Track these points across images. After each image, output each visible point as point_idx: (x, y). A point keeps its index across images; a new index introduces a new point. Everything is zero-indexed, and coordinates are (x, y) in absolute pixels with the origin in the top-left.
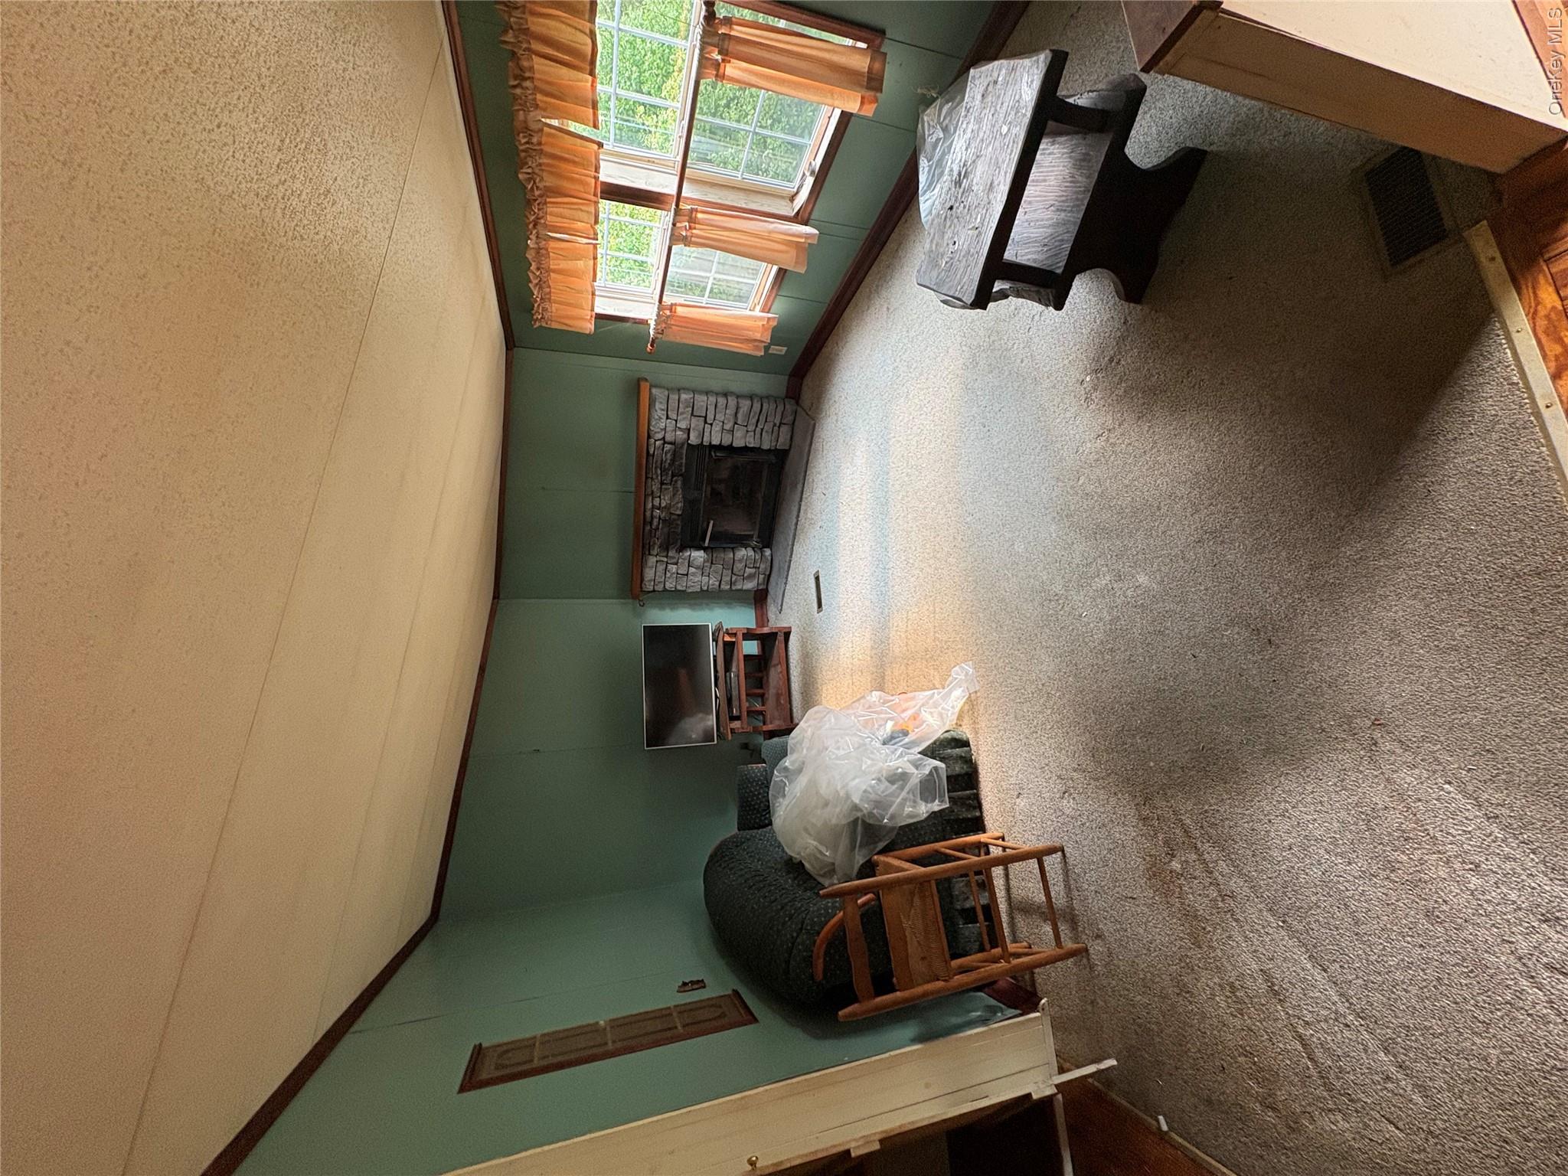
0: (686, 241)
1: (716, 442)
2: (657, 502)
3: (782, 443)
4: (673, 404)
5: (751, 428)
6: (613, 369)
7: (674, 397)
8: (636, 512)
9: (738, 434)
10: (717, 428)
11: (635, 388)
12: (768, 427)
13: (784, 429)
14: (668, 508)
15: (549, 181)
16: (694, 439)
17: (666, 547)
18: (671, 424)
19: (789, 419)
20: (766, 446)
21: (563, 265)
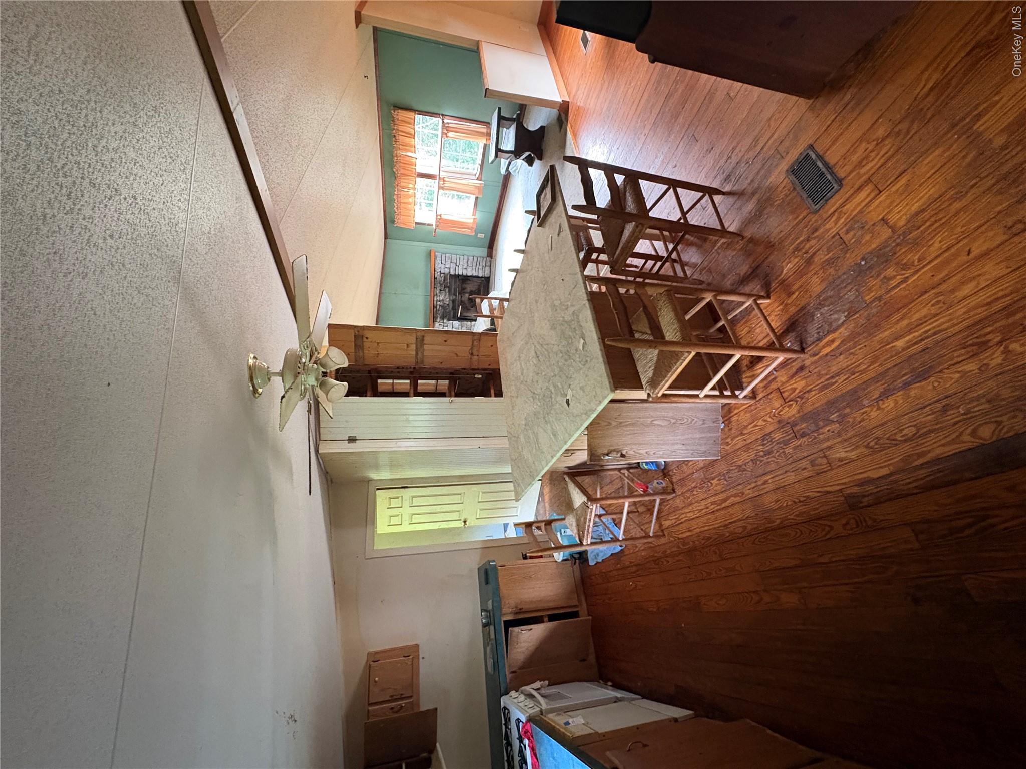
0: (443, 188)
1: (461, 273)
2: (439, 298)
3: (487, 275)
4: (444, 258)
5: (474, 268)
6: (422, 247)
7: (444, 255)
8: (431, 302)
9: (470, 269)
10: (461, 267)
11: (429, 254)
12: (481, 267)
13: (487, 268)
14: (443, 301)
15: (402, 171)
16: (452, 273)
17: (443, 318)
18: (443, 266)
19: (489, 264)
20: (480, 275)
21: (406, 200)
